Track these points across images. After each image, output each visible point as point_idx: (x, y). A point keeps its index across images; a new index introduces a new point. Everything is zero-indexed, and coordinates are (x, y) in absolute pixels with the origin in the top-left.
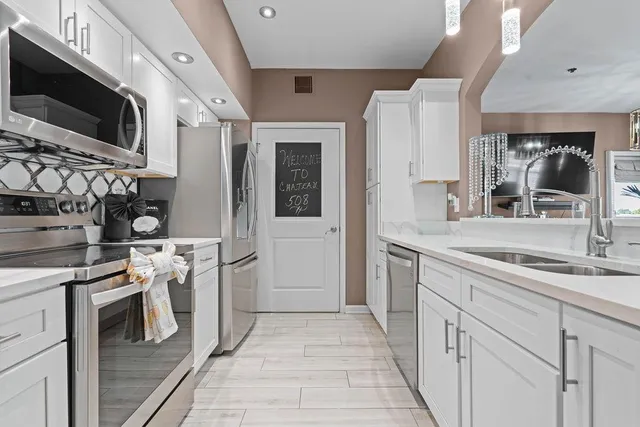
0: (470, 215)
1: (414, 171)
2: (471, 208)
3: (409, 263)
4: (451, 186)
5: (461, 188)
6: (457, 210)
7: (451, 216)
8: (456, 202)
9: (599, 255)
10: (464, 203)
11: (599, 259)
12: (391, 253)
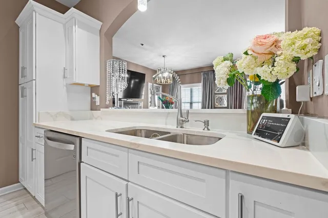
0: (107, 107)
1: (67, 75)
2: (108, 103)
3: (72, 147)
4: (94, 89)
5: (101, 90)
6: (98, 103)
7: (93, 107)
8: (98, 99)
9: (181, 127)
10: (103, 99)
11: (181, 129)
12: (49, 139)
